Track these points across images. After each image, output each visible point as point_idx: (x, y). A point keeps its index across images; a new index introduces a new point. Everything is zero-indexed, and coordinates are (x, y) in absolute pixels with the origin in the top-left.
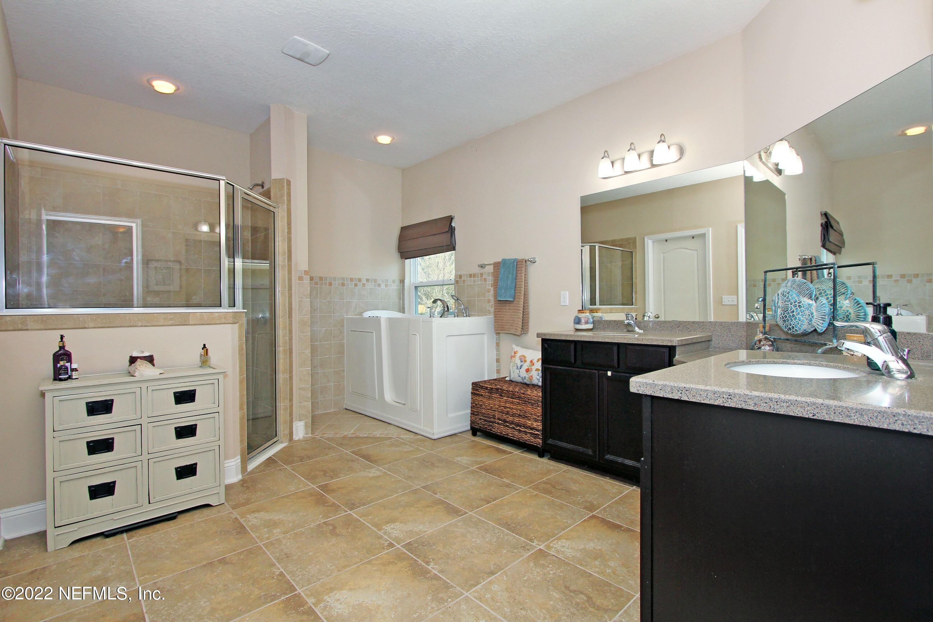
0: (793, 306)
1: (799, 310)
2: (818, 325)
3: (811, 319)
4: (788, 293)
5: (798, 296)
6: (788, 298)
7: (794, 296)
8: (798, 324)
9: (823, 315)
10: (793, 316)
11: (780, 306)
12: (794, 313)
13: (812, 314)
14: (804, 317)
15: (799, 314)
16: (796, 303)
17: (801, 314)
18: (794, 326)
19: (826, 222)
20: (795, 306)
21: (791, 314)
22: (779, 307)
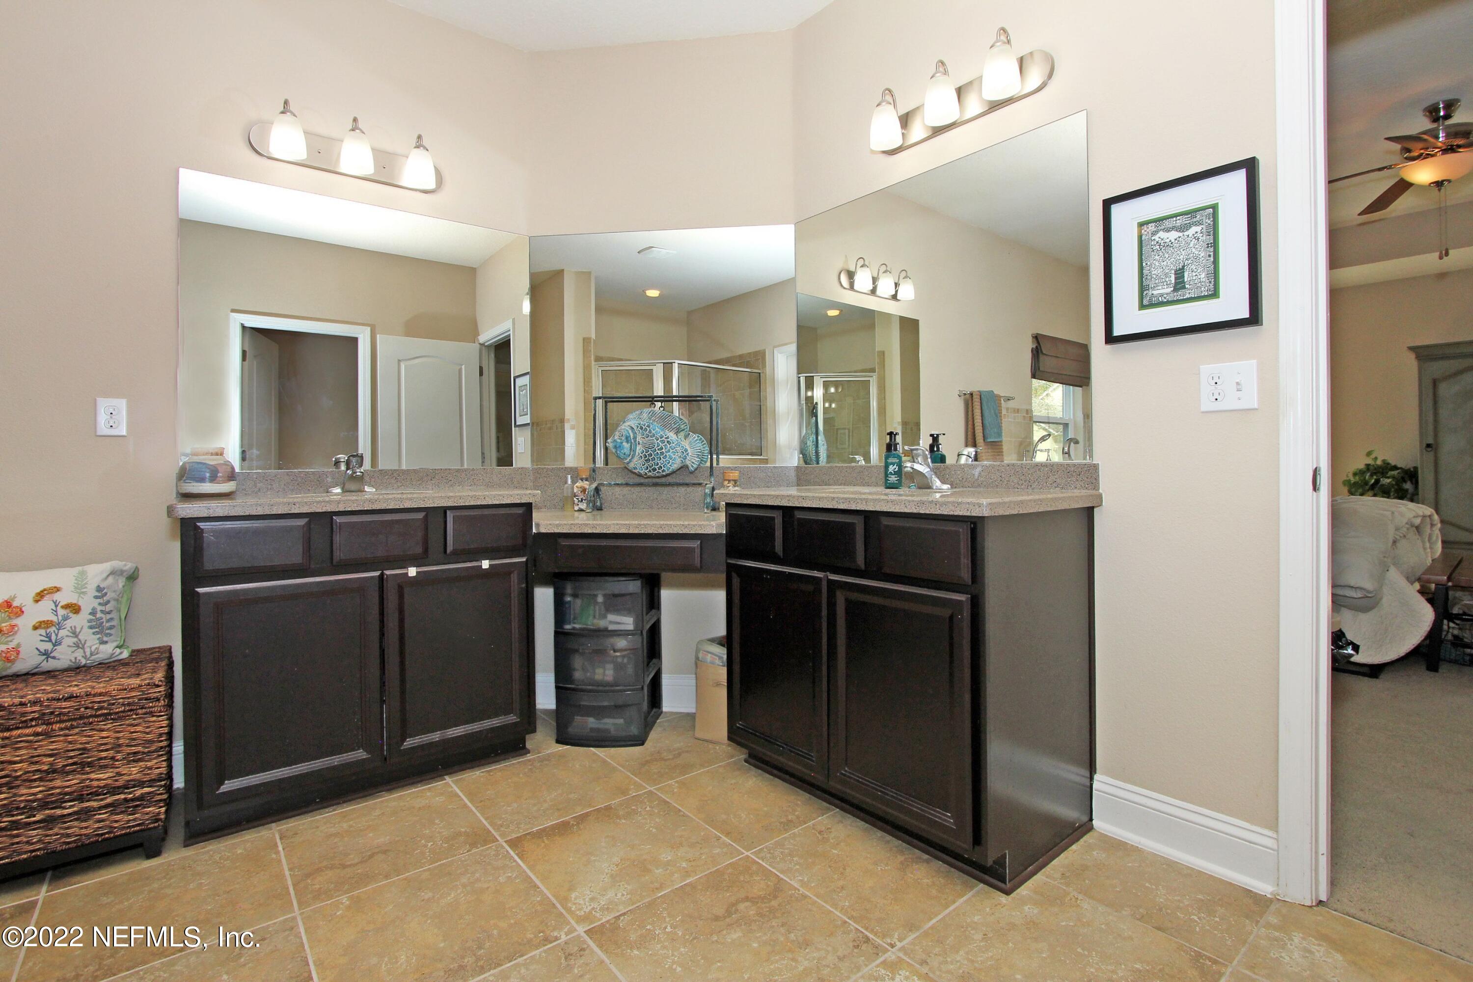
0: (661, 441)
1: (669, 446)
2: (693, 463)
3: (685, 456)
4: (649, 426)
5: (663, 430)
6: (650, 431)
7: (657, 429)
8: (668, 463)
9: (699, 452)
10: (662, 453)
11: (641, 442)
12: (663, 450)
13: (686, 450)
14: (677, 454)
15: (669, 451)
16: (663, 439)
17: (671, 451)
18: (662, 466)
19: (1037, 347)
20: (663, 442)
21: (659, 452)
22: (639, 444)
